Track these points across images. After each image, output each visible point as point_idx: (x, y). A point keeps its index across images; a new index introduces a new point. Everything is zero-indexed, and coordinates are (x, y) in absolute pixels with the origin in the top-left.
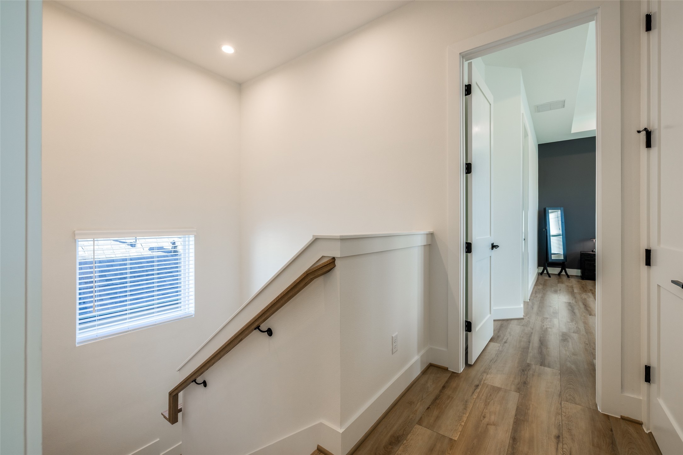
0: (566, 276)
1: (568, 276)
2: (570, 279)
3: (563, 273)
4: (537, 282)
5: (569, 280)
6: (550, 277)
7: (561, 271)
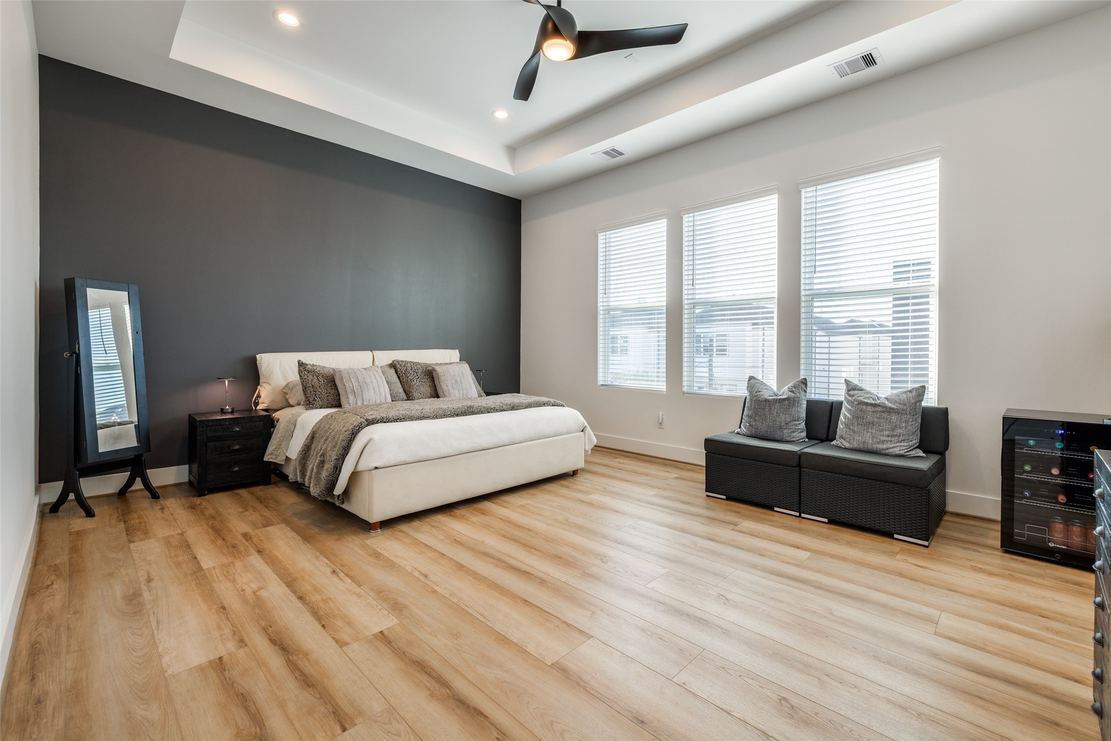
0: (147, 494)
1: (154, 494)
2: (162, 501)
3: (138, 485)
4: (35, 564)
5: (162, 509)
6: (90, 514)
7: (130, 482)
